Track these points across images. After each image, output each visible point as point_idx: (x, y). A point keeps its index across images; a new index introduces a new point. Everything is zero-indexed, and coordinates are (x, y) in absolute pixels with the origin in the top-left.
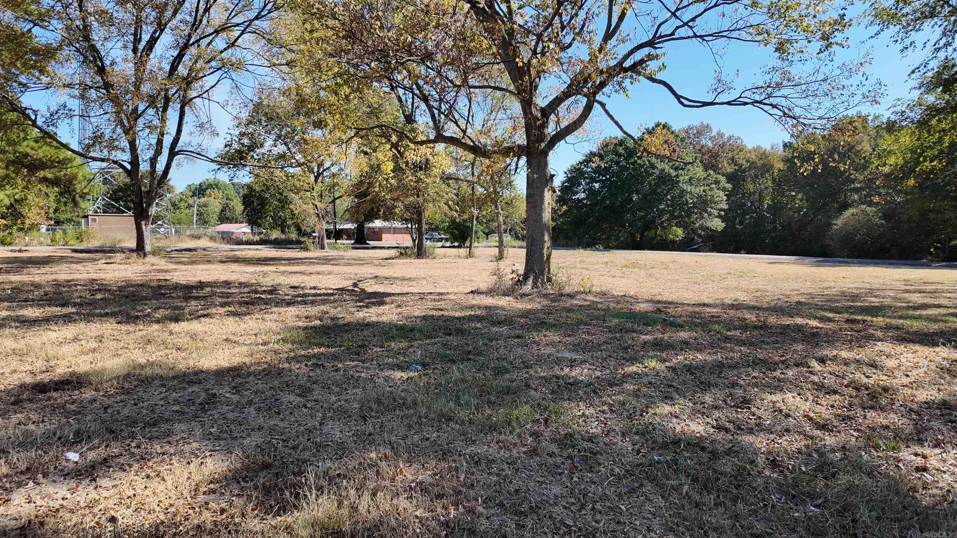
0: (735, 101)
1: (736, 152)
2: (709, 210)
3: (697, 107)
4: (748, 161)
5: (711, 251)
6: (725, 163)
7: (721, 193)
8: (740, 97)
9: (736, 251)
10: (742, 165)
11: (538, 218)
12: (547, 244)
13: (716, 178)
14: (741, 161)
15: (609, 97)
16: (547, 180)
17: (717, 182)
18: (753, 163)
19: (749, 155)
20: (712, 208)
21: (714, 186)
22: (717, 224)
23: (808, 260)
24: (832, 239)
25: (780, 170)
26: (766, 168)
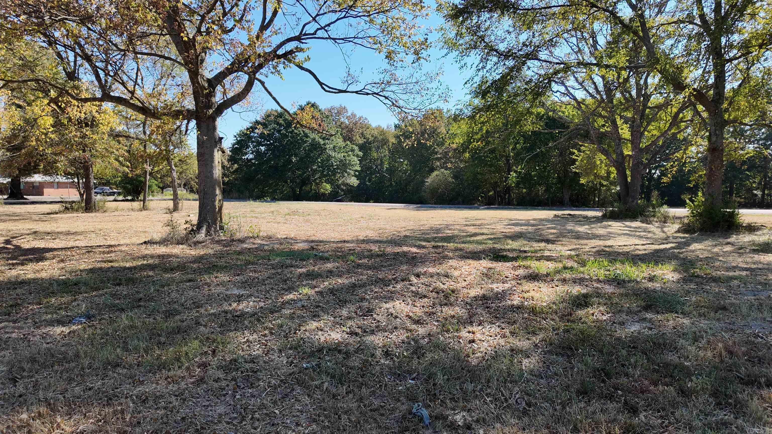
0: (360, 91)
1: (364, 129)
2: (348, 170)
3: (335, 93)
4: (372, 136)
5: (350, 201)
6: (358, 137)
7: (356, 159)
8: (364, 89)
9: (367, 201)
10: (369, 139)
11: (209, 174)
12: (219, 197)
13: (352, 147)
14: (368, 136)
15: (267, 77)
16: (215, 142)
17: (353, 150)
18: (376, 137)
19: (373, 132)
20: (350, 169)
21: (350, 153)
22: (354, 181)
23: (412, 206)
24: (425, 192)
25: (393, 144)
26: (385, 142)
